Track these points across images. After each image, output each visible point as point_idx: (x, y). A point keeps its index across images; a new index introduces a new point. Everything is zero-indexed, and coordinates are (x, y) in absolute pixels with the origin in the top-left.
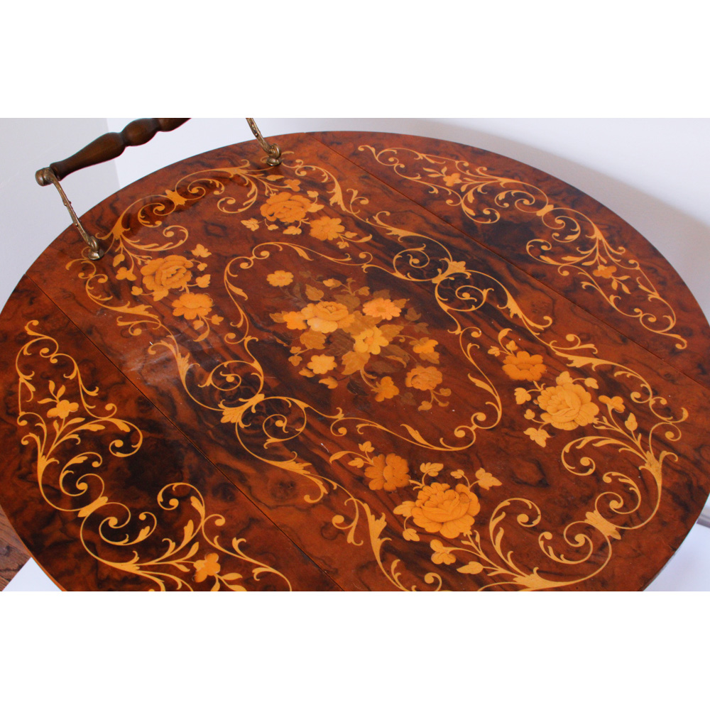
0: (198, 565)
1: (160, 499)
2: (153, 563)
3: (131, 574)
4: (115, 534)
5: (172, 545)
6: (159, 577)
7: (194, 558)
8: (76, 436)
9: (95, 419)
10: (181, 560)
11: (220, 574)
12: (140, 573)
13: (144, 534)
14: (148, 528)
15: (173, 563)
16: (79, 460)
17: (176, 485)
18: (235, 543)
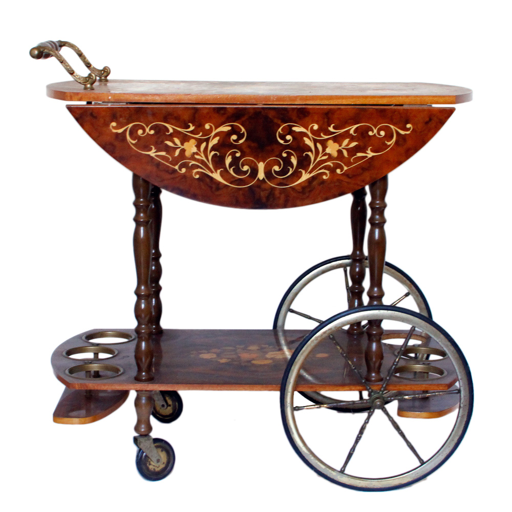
0: (328, 151)
1: (282, 142)
2: (311, 167)
3: (308, 179)
4: (284, 172)
5: (309, 153)
6: (320, 169)
7: (324, 150)
8: (213, 153)
9: (209, 138)
10: (320, 156)
11: (340, 146)
12: (312, 175)
13: (294, 161)
14: (292, 157)
15: (318, 159)
16: (228, 160)
17: (280, 130)
18: (331, 129)
